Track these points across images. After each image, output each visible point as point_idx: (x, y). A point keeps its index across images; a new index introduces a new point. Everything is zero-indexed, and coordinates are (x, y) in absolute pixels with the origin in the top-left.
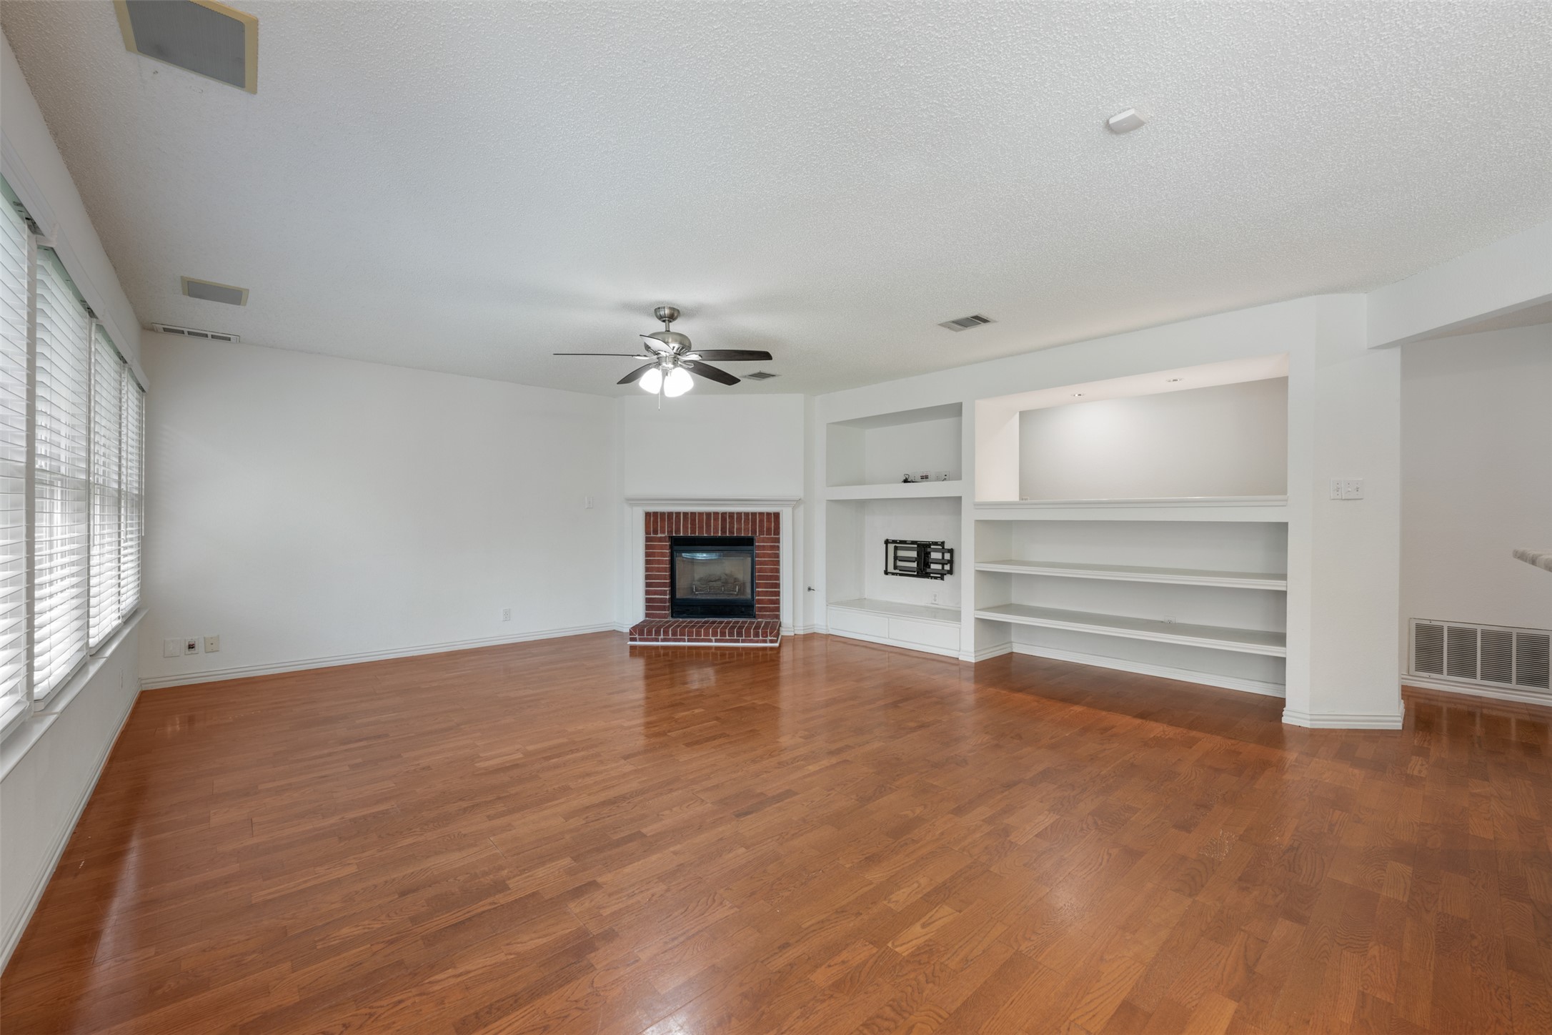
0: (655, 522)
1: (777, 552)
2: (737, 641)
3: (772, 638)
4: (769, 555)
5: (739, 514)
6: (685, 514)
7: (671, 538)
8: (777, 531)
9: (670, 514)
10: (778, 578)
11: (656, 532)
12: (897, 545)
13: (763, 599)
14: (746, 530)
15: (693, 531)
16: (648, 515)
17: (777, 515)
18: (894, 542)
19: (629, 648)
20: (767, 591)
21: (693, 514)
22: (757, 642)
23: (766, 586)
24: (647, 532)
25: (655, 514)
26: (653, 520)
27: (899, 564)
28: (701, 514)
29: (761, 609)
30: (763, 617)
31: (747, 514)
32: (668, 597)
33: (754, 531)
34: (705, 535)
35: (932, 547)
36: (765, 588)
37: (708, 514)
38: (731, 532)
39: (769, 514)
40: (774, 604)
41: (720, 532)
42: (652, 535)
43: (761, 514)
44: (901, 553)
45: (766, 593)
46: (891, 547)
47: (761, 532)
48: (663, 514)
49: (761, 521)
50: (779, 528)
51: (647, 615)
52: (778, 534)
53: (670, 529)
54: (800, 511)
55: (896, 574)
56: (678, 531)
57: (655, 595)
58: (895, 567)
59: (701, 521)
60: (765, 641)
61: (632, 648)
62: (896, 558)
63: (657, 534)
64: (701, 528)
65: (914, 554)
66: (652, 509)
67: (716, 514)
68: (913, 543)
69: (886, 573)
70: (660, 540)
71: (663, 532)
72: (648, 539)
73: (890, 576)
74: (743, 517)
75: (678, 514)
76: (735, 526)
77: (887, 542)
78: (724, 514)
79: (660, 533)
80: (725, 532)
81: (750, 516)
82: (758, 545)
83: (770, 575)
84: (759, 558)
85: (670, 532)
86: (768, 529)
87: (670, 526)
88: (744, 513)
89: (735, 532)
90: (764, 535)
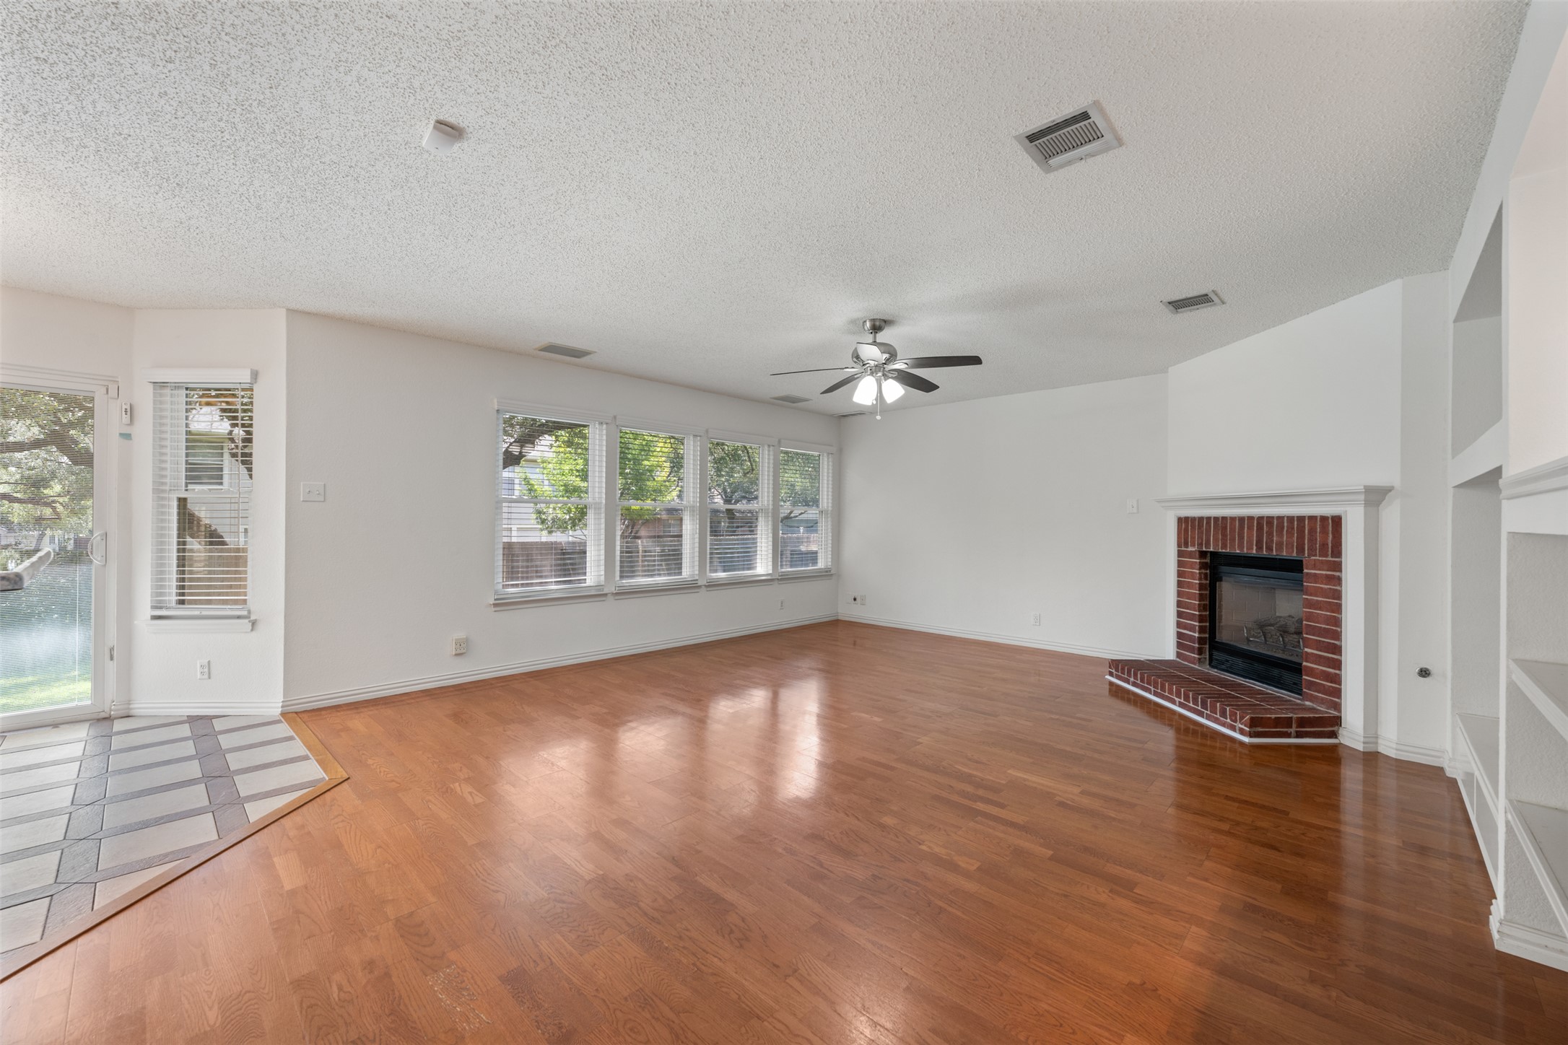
0: (1187, 530)
1: (1338, 588)
2: (1200, 714)
3: (1243, 727)
4: (1324, 593)
5: (1280, 518)
6: (1216, 519)
7: (1203, 554)
8: (1337, 550)
9: (1201, 519)
10: (1337, 636)
11: (1186, 546)
13: (1312, 668)
14: (1290, 545)
15: (1224, 546)
16: (1180, 520)
17: (1337, 521)
19: (1108, 683)
20: (1320, 656)
21: (1224, 518)
22: (1223, 725)
23: (1319, 646)
24: (1179, 546)
25: (1187, 519)
26: (1187, 527)
28: (1233, 519)
29: (1311, 685)
30: (1312, 699)
31: (1291, 519)
32: (1197, 635)
33: (1301, 548)
34: (1238, 551)
36: (1317, 650)
37: (1242, 519)
38: (1269, 549)
39: (1324, 519)
40: (1331, 682)
41: (1255, 548)
42: (1183, 549)
43: (1312, 518)
45: (1319, 659)
47: (1312, 550)
48: (1193, 519)
49: (1312, 531)
50: (1340, 544)
51: (1179, 655)
52: (1339, 554)
53: (1200, 542)
54: (1391, 515)
56: (1208, 544)
57: (1185, 629)
59: (1233, 530)
60: (1233, 728)
61: (1111, 684)
63: (1187, 547)
64: (1233, 540)
66: (1183, 513)
67: (1251, 518)
70: (1190, 555)
71: (1193, 545)
72: (1180, 554)
74: (1285, 524)
75: (1209, 519)
76: (1275, 539)
78: (1260, 519)
79: (1191, 546)
80: (1261, 548)
81: (1296, 523)
82: (1307, 573)
83: (1324, 628)
84: (1311, 595)
85: (1200, 545)
86: (1323, 545)
87: (1200, 538)
88: (1288, 517)
89: (1274, 549)
90: (1315, 555)
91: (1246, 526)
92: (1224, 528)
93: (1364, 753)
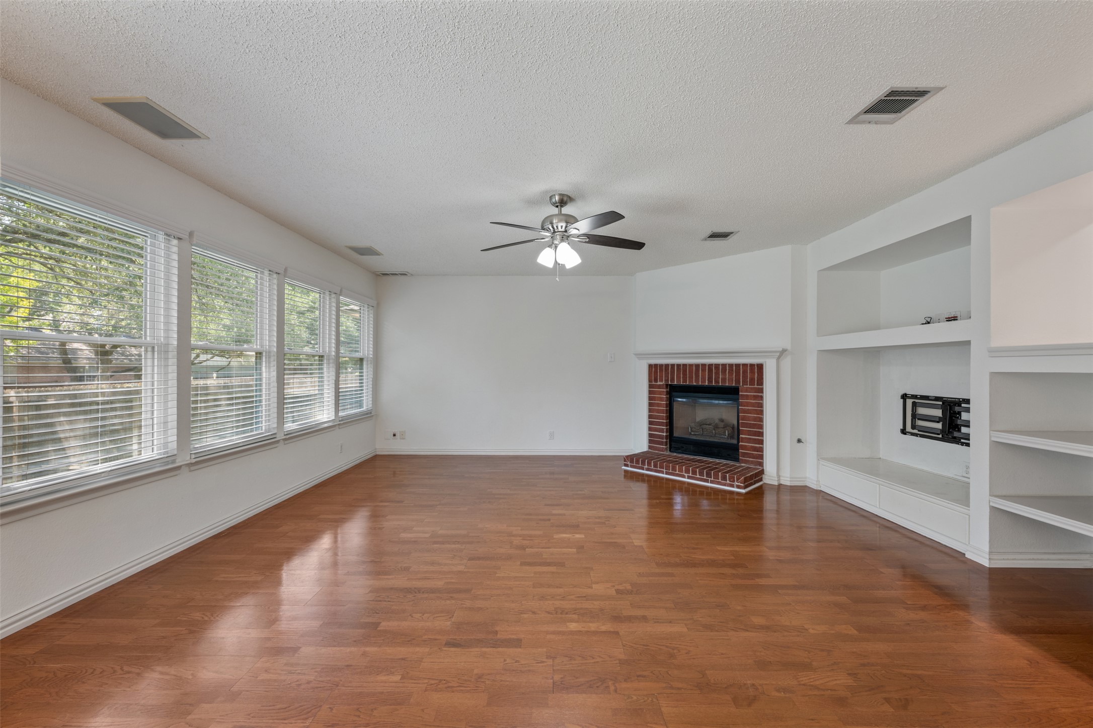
0: (656, 372)
1: (761, 402)
2: (707, 481)
3: (739, 484)
4: (753, 405)
5: (724, 365)
6: (679, 365)
7: (667, 385)
8: (760, 381)
9: (667, 365)
10: (761, 427)
11: (656, 381)
12: (917, 401)
13: (746, 445)
14: (731, 380)
15: (685, 381)
16: (650, 366)
17: (760, 367)
18: (914, 397)
19: (623, 471)
20: (750, 438)
21: (685, 365)
22: (725, 485)
23: (749, 433)
24: (650, 381)
25: (656, 365)
26: (655, 371)
27: (920, 423)
28: (691, 365)
29: (745, 455)
30: (746, 462)
31: (731, 365)
33: (738, 381)
34: (694, 384)
35: (963, 405)
36: (748, 435)
37: (697, 366)
38: (717, 382)
39: (752, 365)
40: (757, 452)
41: (707, 382)
42: (653, 383)
43: (745, 365)
44: (921, 411)
45: (749, 441)
46: (909, 402)
47: (745, 383)
48: (661, 366)
49: (745, 372)
50: (762, 379)
51: (650, 447)
52: (762, 384)
53: (667, 378)
54: (786, 362)
55: (916, 435)
56: (673, 380)
57: (655, 431)
58: (913, 427)
59: (691, 372)
60: (732, 486)
61: (626, 471)
62: (914, 416)
63: (657, 382)
64: (691, 377)
65: (938, 413)
66: (653, 362)
67: (704, 365)
68: (937, 399)
69: (904, 431)
70: (659, 387)
71: (661, 381)
72: (650, 386)
73: (908, 437)
74: (727, 368)
75: (673, 365)
76: (720, 376)
77: (904, 397)
78: (710, 366)
79: (659, 381)
80: (712, 382)
81: (734, 368)
82: (742, 395)
83: (753, 423)
84: (744, 406)
85: (667, 380)
86: (752, 379)
87: (667, 376)
88: (729, 364)
89: (720, 382)
90: (747, 385)
91: (700, 369)
92: (685, 371)
93: (791, 486)
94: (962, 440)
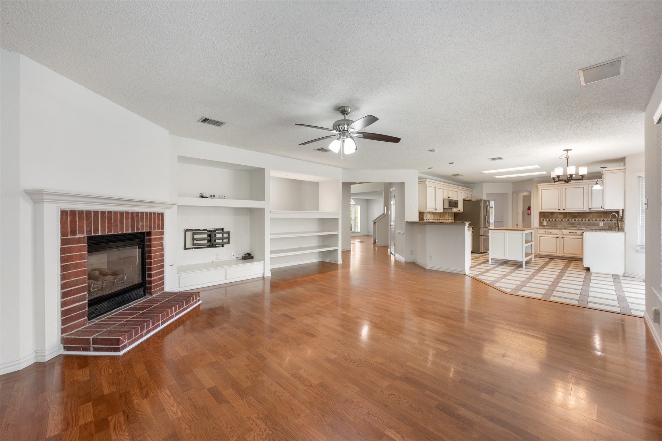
0: (73, 222)
1: (162, 242)
4: (159, 245)
5: (142, 213)
6: (103, 213)
7: (90, 238)
9: (88, 213)
11: (73, 233)
12: (194, 232)
14: (146, 226)
15: (110, 230)
16: (64, 213)
17: (162, 214)
18: (192, 230)
20: (158, 272)
21: (110, 213)
22: (193, 304)
23: (157, 268)
24: (63, 233)
25: (73, 212)
26: (74, 218)
27: (196, 242)
28: (116, 213)
29: (155, 287)
30: (155, 292)
32: (87, 302)
33: (151, 228)
34: (120, 233)
35: (216, 231)
36: (157, 270)
37: (122, 213)
38: (138, 229)
39: (158, 214)
40: (161, 280)
42: (69, 237)
43: (154, 214)
44: (196, 236)
45: (157, 274)
46: (189, 234)
47: (155, 228)
48: (81, 213)
49: (155, 219)
50: (163, 224)
52: (162, 228)
53: (89, 229)
55: (192, 248)
56: (96, 230)
57: (73, 304)
58: (194, 244)
59: (116, 220)
62: (194, 239)
63: (75, 234)
64: (116, 226)
65: (205, 236)
66: (69, 207)
67: (127, 213)
68: (204, 230)
69: (185, 249)
70: (79, 241)
71: (81, 232)
72: (63, 242)
74: (145, 216)
75: (96, 212)
76: (140, 224)
77: (186, 231)
78: (132, 213)
79: (79, 233)
80: (134, 229)
81: (149, 216)
82: (153, 238)
83: (159, 260)
84: (155, 247)
85: (89, 231)
86: (158, 225)
87: (89, 226)
88: (145, 213)
89: (140, 229)
90: (156, 230)
91: (124, 217)
92: (110, 219)
94: (216, 245)
